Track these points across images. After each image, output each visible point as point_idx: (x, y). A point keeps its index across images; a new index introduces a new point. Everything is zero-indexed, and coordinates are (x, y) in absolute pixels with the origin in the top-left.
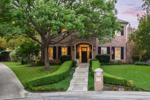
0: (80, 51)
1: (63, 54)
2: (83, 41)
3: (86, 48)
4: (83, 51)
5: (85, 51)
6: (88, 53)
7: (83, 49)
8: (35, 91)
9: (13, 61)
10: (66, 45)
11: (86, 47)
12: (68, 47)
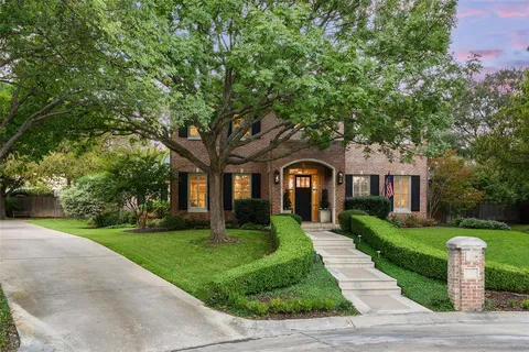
0: (291, 185)
1: (236, 196)
2: (305, 156)
3: (308, 179)
4: (298, 186)
5: (305, 189)
6: (314, 192)
7: (298, 182)
8: (260, 315)
9: (72, 217)
10: (248, 170)
11: (310, 176)
12: (253, 175)
